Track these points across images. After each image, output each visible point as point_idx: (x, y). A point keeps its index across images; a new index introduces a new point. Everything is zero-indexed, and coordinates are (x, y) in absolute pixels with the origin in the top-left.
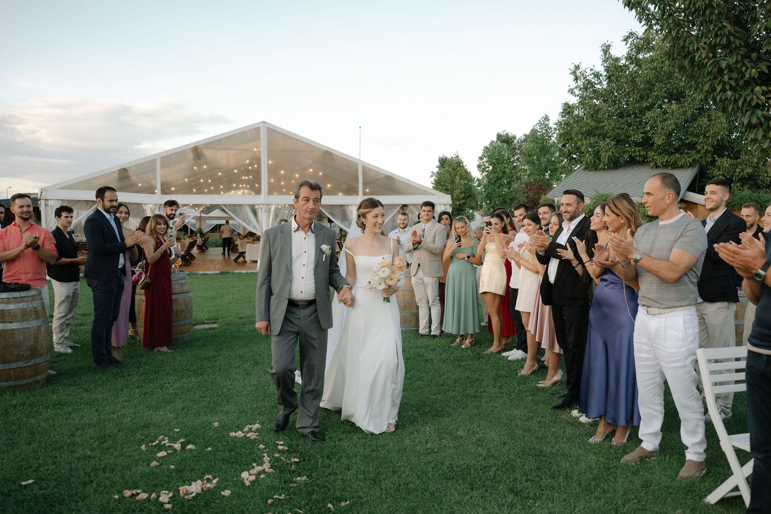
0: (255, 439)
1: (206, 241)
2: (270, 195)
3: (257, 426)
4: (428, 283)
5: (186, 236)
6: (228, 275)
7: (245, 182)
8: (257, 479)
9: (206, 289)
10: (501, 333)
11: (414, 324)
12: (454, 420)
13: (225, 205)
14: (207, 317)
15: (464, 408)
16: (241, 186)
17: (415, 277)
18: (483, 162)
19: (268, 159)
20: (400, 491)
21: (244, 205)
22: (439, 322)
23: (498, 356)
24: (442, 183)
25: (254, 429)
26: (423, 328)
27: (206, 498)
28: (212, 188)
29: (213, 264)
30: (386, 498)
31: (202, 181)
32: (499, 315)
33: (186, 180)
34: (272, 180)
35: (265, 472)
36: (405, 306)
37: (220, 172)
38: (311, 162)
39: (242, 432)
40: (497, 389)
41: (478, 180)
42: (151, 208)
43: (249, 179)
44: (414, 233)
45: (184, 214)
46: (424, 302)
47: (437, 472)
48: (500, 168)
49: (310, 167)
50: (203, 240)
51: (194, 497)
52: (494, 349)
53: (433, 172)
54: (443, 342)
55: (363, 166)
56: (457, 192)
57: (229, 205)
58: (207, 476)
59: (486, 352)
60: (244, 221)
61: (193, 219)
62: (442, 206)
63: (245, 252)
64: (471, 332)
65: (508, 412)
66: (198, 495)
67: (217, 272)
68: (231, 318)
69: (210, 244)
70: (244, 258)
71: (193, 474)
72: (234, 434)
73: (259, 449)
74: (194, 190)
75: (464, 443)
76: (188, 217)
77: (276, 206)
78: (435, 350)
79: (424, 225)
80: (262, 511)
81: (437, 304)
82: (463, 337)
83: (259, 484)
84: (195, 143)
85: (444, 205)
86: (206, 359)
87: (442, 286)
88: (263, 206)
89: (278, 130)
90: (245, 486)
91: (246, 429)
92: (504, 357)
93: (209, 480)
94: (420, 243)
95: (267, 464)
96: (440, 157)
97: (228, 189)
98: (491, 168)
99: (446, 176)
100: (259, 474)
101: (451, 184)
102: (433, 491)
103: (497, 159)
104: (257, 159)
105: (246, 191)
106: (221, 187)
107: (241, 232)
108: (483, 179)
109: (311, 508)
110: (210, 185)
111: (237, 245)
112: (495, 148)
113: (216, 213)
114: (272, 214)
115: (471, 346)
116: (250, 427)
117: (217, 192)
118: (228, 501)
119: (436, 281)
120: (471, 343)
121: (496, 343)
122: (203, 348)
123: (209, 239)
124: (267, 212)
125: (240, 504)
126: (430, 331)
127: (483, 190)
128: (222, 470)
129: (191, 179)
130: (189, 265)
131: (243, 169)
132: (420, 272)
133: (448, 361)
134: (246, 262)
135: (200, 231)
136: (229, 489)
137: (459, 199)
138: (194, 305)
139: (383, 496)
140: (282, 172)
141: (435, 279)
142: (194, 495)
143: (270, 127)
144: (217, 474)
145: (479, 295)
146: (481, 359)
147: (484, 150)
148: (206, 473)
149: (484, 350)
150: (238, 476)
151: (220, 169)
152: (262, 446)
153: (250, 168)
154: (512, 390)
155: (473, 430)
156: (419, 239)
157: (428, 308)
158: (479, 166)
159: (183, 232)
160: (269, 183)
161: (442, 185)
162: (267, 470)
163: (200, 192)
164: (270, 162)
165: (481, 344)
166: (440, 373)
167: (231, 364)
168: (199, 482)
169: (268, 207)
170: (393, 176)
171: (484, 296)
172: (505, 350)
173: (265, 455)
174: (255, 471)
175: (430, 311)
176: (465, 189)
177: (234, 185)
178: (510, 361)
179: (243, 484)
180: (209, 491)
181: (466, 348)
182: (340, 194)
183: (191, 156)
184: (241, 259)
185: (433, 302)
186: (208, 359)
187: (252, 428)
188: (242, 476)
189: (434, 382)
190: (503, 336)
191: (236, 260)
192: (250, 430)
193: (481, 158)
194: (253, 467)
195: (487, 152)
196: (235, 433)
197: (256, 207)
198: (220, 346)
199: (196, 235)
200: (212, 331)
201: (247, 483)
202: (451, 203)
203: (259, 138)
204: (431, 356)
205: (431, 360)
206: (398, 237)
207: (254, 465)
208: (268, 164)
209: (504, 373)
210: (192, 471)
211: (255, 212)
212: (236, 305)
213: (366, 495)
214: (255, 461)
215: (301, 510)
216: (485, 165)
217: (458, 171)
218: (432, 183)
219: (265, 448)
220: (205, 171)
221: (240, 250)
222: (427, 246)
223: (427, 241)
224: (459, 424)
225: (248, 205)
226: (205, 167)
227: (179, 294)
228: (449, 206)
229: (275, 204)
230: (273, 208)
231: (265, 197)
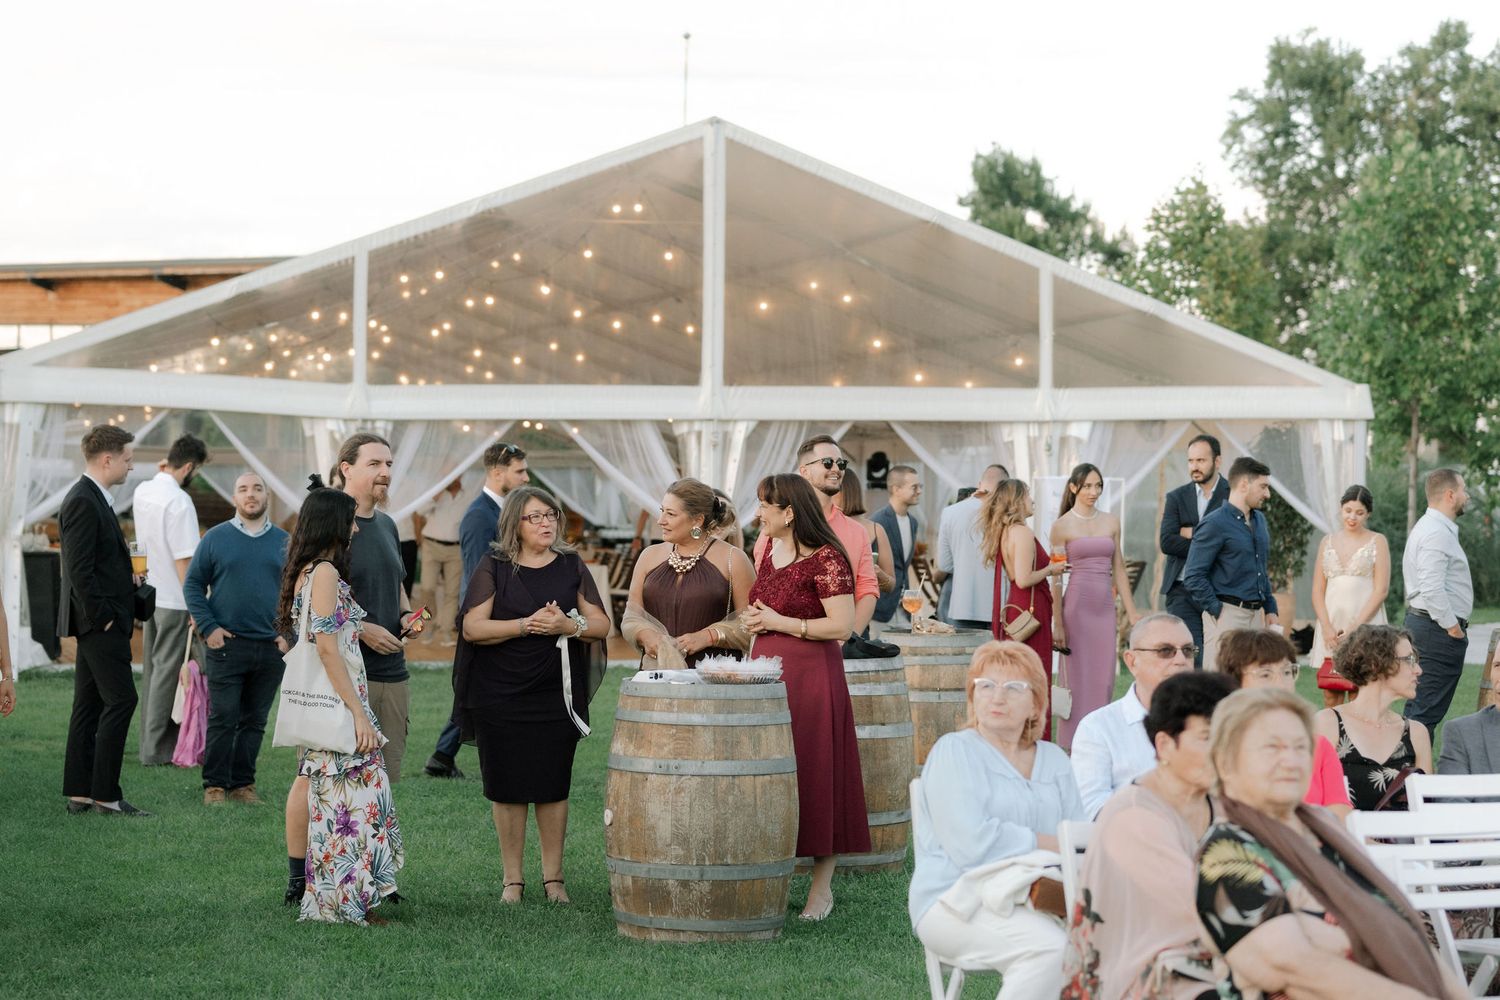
2: (731, 384)
13: (576, 424)
42: (332, 433)
57: (590, 423)
62: (1339, 428)
77: (752, 425)
84: (485, 199)
88: (703, 427)
89: (765, 147)
114: (735, 454)
124: (719, 448)
143: (738, 138)
160: (730, 340)
169: (720, 427)
197: (680, 430)
202: (1371, 415)
208: (729, 276)
211: (675, 448)
225: (652, 422)
229: (748, 420)
230: (740, 434)
231: (713, 394)
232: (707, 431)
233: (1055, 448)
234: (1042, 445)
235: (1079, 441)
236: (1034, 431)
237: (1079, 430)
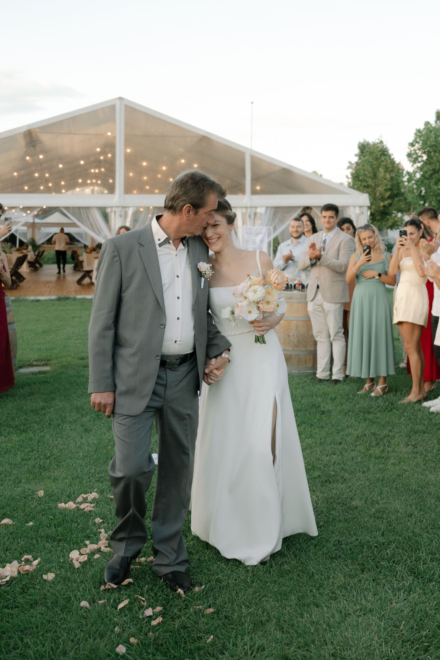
0: (90, 511)
1: (39, 256)
2: (127, 193)
3: (94, 495)
4: (328, 312)
5: (14, 249)
6: (67, 302)
7: (96, 176)
8: (89, 559)
9: (37, 320)
10: (421, 375)
11: (311, 365)
12: (349, 487)
13: (67, 208)
14: (36, 357)
15: (364, 472)
16: (89, 181)
17: (312, 303)
18: (415, 150)
19: (126, 146)
20: (270, 573)
21: (92, 207)
22: (342, 362)
23: (417, 407)
25: (89, 499)
26: (323, 371)
27: (24, 583)
28: (50, 185)
29: (48, 287)
30: (252, 582)
31: (36, 175)
32: (419, 352)
33: (15, 174)
34: (131, 174)
35: (100, 551)
36: (298, 341)
37: (61, 163)
38: (182, 150)
39: (75, 503)
40: (410, 449)
41: (408, 173)
43: (100, 172)
44: (313, 246)
45: (10, 218)
46: (324, 335)
47: (320, 549)
48: (437, 157)
49: (182, 157)
50: (36, 253)
51: (7, 582)
52: (413, 397)
53: (350, 163)
54: (347, 388)
56: (381, 189)
57: (74, 208)
58: (26, 557)
59: (403, 402)
60: (92, 228)
61: (24, 225)
62: (357, 209)
63: (92, 271)
64: (383, 373)
65: (420, 477)
66: (12, 579)
68: (69, 359)
69: (46, 260)
70: (91, 278)
71: (8, 554)
72: (63, 505)
73: (95, 524)
74: (26, 188)
75: (359, 514)
76: (16, 223)
77: (135, 209)
78: (335, 398)
79: (325, 234)
80: (93, 598)
81: (341, 339)
82: (373, 381)
83: (93, 566)
84: (29, 125)
85: (360, 207)
86: (32, 411)
87: (346, 314)
89: (140, 109)
90: (74, 568)
91: (80, 499)
92: (425, 407)
93: (27, 561)
94: (318, 258)
95: (104, 541)
97: (72, 185)
98: (425, 157)
99: (365, 167)
100: (93, 553)
102: (313, 573)
103: (432, 146)
104: (110, 146)
105: (96, 188)
106: (63, 183)
107: (88, 243)
108: (415, 172)
109: (156, 594)
110: (47, 181)
111: (82, 262)
112: (431, 131)
113: (55, 218)
114: (130, 216)
115: (384, 393)
116: (85, 496)
117: (57, 189)
118: (51, 587)
119: (339, 308)
120: (383, 389)
121: (415, 388)
122: (29, 398)
123: (45, 254)
124: (123, 215)
125: (66, 590)
126: (331, 375)
127: (415, 186)
128: (45, 549)
129: (22, 172)
130: (16, 289)
131: (92, 159)
132: (319, 296)
133: (350, 413)
135: (33, 243)
136: (53, 572)
137: (383, 199)
138: (19, 342)
139: (249, 580)
140: (144, 164)
141: (339, 306)
142: (8, 579)
143: (129, 104)
144: (39, 554)
145: (393, 326)
146: (394, 411)
147: (416, 134)
148: (25, 553)
149: (400, 399)
150: (66, 556)
151: (61, 159)
152: (98, 520)
153: (102, 158)
154: (429, 449)
155: (373, 499)
156: (318, 253)
157: (329, 344)
158: (409, 155)
159: (9, 244)
160: (126, 178)
161: (361, 181)
162: (103, 548)
163: (34, 190)
164: (129, 151)
165: (396, 391)
166: (339, 428)
167: (65, 418)
168: (15, 563)
169: (124, 210)
170: (291, 169)
171: (400, 327)
172: (426, 399)
173: (102, 530)
174: (88, 550)
175: (332, 348)
176: (392, 185)
177: (80, 181)
178: (433, 413)
179: (71, 565)
180: (27, 574)
181: (376, 397)
183: (22, 142)
184: (87, 280)
185: (335, 336)
186: (35, 412)
187: (87, 498)
188: (70, 556)
189: (329, 440)
190: (425, 381)
191: (79, 282)
192: (85, 500)
193: (412, 145)
194: (86, 546)
195: (420, 137)
196: (65, 503)
197: (108, 210)
198: (52, 395)
199: (27, 247)
200: (42, 375)
201: (77, 565)
203: (114, 120)
204: (330, 407)
205: (329, 412)
206: (291, 252)
207: (87, 542)
208: (126, 154)
209: (421, 427)
210: (7, 550)
211: (106, 217)
212: (77, 342)
213: (227, 578)
214: (88, 538)
215: (144, 597)
216: (417, 154)
217: (383, 161)
218: (347, 177)
219: (103, 522)
220: (41, 162)
221: (86, 268)
222: (328, 262)
223: (329, 256)
224: (355, 491)
225: (97, 208)
226: (41, 157)
228: (366, 209)
229: (134, 207)
230: (130, 212)
231: (120, 197)
232: (118, 210)
233: (252, 216)
234: (247, 216)
235: (261, 214)
236: (244, 210)
237: (261, 210)
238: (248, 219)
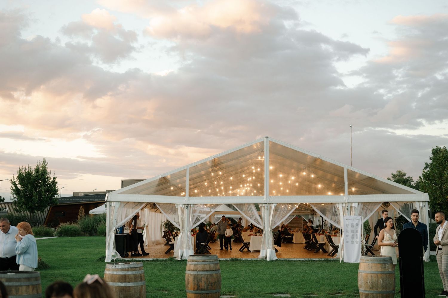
2: (271, 195)
6: (236, 262)
7: (249, 182)
13: (235, 204)
16: (245, 185)
19: (270, 165)
21: (249, 204)
24: (430, 178)
28: (222, 188)
31: (216, 183)
34: (272, 181)
37: (231, 177)
42: (181, 207)
43: (252, 179)
55: (348, 170)
57: (240, 204)
62: (421, 203)
63: (250, 243)
67: (228, 259)
70: (248, 248)
74: (210, 191)
77: (276, 204)
88: (265, 205)
89: (278, 143)
96: (433, 149)
97: (235, 188)
101: (440, 179)
106: (231, 187)
110: (221, 186)
114: (272, 211)
124: (269, 209)
134: (250, 251)
140: (281, 175)
143: (272, 141)
153: (254, 171)
164: (272, 168)
169: (269, 205)
170: (374, 177)
177: (241, 185)
182: (330, 193)
184: (246, 250)
191: (241, 250)
197: (260, 206)
208: (270, 169)
211: (258, 210)
225: (253, 204)
226: (220, 173)
227: (214, 271)
230: (273, 206)
231: (267, 197)
233: (349, 209)
234: (346, 208)
235: (355, 207)
236: (344, 205)
237: (355, 205)
238: (346, 210)
